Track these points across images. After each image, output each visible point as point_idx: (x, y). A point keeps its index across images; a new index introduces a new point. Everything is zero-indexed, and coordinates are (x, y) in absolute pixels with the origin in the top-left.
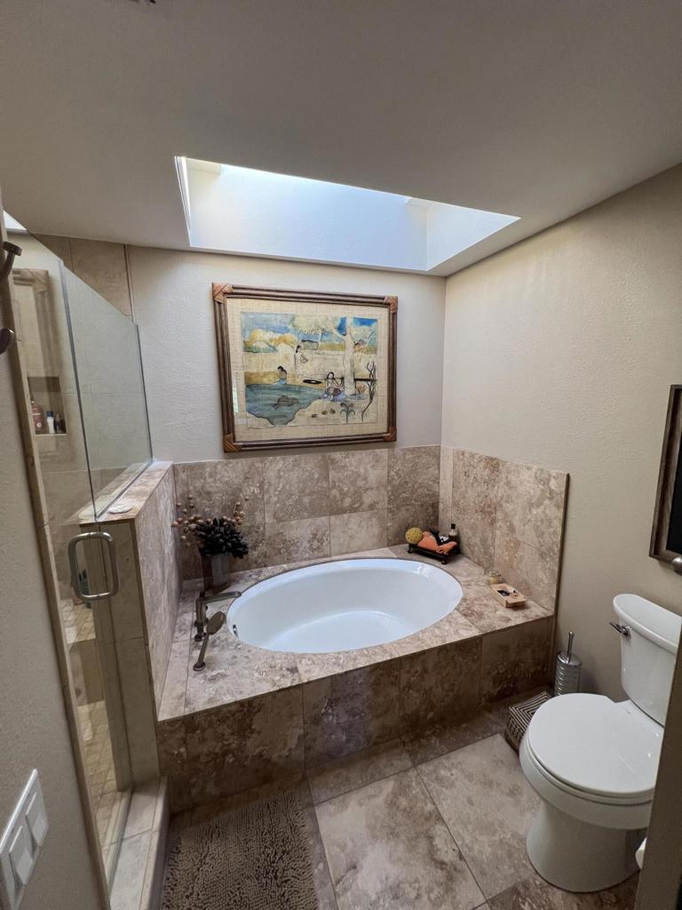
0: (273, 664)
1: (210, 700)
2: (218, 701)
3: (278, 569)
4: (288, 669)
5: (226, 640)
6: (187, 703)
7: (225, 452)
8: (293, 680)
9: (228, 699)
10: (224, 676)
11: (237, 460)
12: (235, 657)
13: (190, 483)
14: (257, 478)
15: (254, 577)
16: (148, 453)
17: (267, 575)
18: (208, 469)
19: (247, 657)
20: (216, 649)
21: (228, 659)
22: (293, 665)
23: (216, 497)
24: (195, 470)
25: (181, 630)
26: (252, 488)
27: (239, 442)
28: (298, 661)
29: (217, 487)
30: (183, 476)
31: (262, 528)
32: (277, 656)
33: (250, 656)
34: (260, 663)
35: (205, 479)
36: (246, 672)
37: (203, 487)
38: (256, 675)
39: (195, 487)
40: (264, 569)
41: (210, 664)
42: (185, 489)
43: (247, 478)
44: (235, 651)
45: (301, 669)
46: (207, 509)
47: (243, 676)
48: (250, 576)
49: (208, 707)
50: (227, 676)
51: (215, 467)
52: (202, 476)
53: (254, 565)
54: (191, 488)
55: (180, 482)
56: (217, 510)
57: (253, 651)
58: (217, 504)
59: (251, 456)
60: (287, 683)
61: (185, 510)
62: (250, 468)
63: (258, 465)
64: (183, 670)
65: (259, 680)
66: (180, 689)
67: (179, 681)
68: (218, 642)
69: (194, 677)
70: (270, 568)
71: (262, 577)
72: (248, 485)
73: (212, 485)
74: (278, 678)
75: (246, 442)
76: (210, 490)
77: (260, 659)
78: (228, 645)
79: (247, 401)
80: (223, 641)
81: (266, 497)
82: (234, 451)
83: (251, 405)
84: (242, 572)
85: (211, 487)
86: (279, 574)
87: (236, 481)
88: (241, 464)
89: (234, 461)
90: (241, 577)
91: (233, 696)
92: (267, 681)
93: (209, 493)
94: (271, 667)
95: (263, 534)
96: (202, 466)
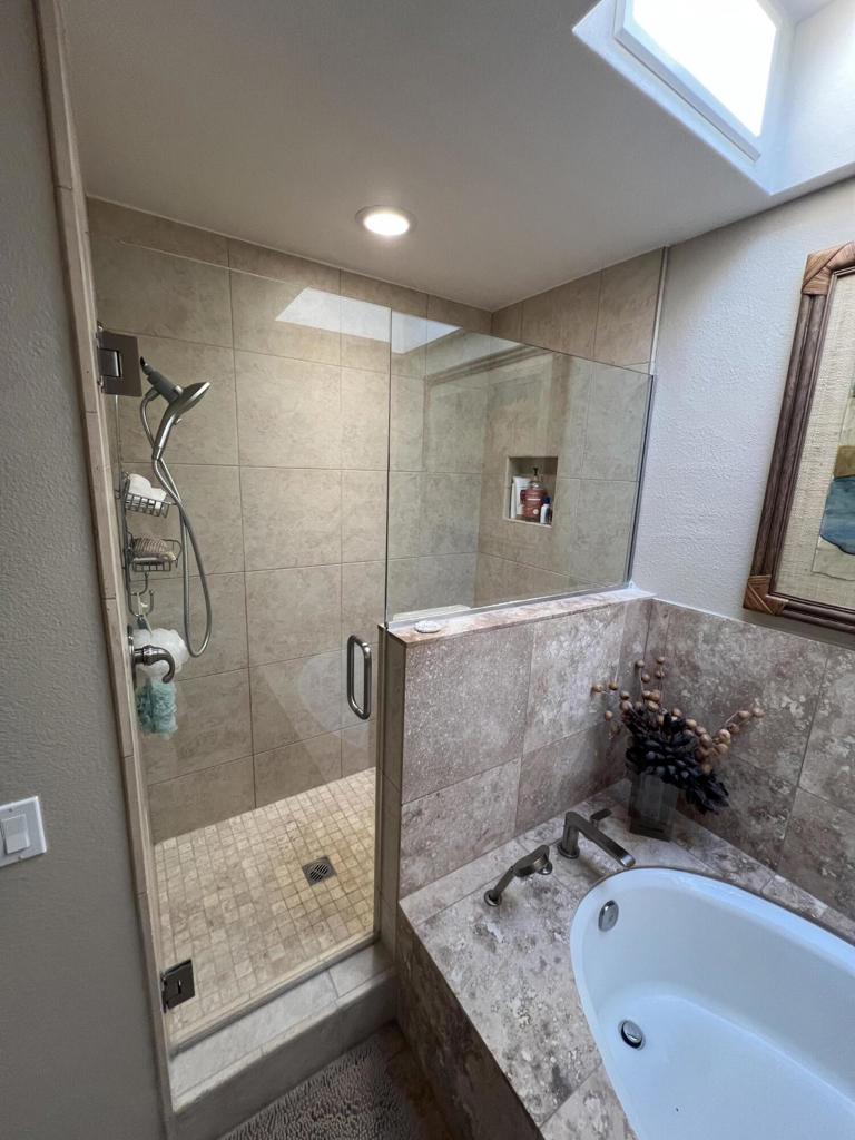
0: (553, 1026)
1: (445, 952)
2: (448, 965)
3: (798, 897)
4: (556, 1070)
5: (559, 906)
6: (431, 921)
7: (745, 606)
8: (537, 1098)
9: (454, 978)
10: (492, 947)
11: (767, 630)
12: (534, 942)
13: (670, 637)
14: (804, 684)
15: (727, 865)
16: (622, 573)
17: (757, 885)
18: (705, 627)
19: (543, 963)
20: (534, 902)
21: (523, 932)
22: (572, 1079)
23: (708, 681)
24: (686, 620)
25: (540, 834)
26: (786, 699)
27: (779, 595)
28: (587, 1085)
29: (713, 663)
30: (663, 623)
31: (786, 790)
32: (576, 1026)
33: (548, 968)
34: (543, 996)
35: (696, 641)
36: (514, 980)
37: (688, 654)
38: (517, 1003)
39: (676, 648)
40: (764, 871)
41: (505, 910)
42: (661, 645)
43: (780, 674)
44: (545, 935)
45: (572, 1105)
46: (685, 693)
47: (504, 978)
48: (723, 857)
49: (434, 955)
50: (494, 951)
51: (720, 629)
52: (692, 635)
53: (749, 847)
54: (670, 647)
55: (655, 629)
56: (702, 704)
57: (560, 968)
58: (706, 693)
59: (804, 634)
60: (526, 1087)
61: (647, 676)
62: (793, 655)
63: (815, 657)
64: (479, 880)
65: (508, 1018)
66: (448, 897)
67: (460, 888)
68: (549, 895)
69: (474, 902)
70: (778, 878)
71: (741, 880)
72: (779, 690)
73: (704, 657)
74: (527, 1056)
75: (799, 600)
76: (700, 663)
77: (550, 991)
78: (553, 916)
79: (828, 513)
80: (554, 902)
81: (817, 734)
82: (763, 611)
83: (835, 522)
84: (717, 838)
85: (703, 659)
86: (788, 908)
87: (755, 670)
88: (776, 642)
89: (760, 630)
90: (704, 844)
91: (464, 982)
92: (511, 1035)
93: (695, 668)
94: (545, 1026)
95: (787, 803)
96: (696, 618)
